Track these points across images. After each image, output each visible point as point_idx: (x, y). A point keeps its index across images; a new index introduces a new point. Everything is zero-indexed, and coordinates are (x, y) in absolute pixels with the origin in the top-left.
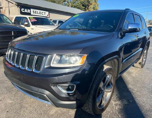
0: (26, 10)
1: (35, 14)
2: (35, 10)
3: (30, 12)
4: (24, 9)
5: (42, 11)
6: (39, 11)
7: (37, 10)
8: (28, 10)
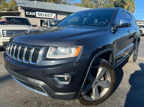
0: (31, 13)
1: (40, 16)
2: (40, 13)
3: (35, 15)
4: (28, 12)
5: (47, 14)
6: (44, 13)
7: (42, 13)
8: (33, 13)
